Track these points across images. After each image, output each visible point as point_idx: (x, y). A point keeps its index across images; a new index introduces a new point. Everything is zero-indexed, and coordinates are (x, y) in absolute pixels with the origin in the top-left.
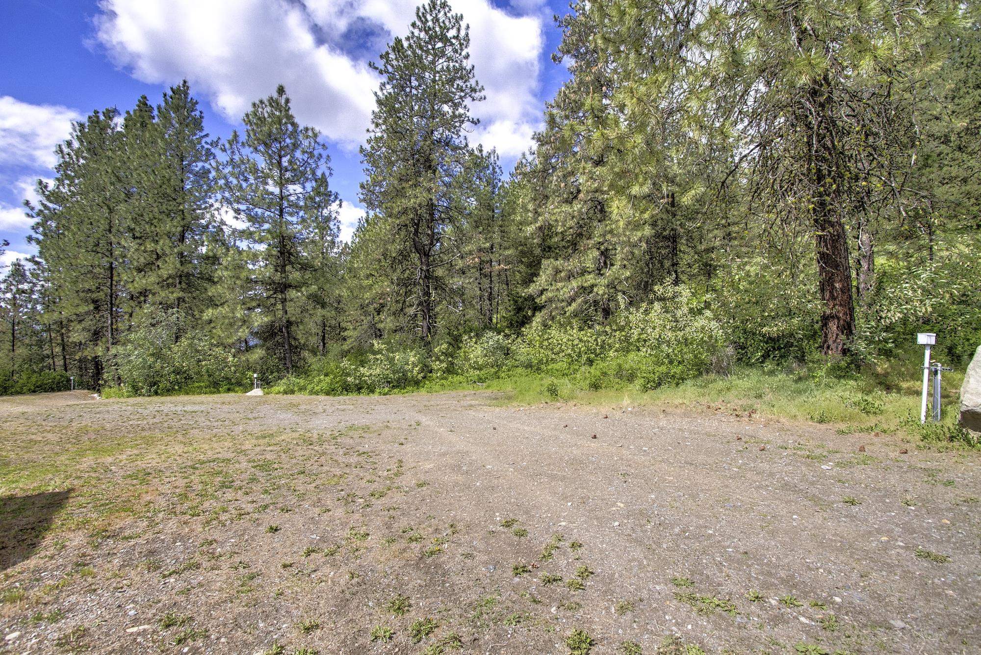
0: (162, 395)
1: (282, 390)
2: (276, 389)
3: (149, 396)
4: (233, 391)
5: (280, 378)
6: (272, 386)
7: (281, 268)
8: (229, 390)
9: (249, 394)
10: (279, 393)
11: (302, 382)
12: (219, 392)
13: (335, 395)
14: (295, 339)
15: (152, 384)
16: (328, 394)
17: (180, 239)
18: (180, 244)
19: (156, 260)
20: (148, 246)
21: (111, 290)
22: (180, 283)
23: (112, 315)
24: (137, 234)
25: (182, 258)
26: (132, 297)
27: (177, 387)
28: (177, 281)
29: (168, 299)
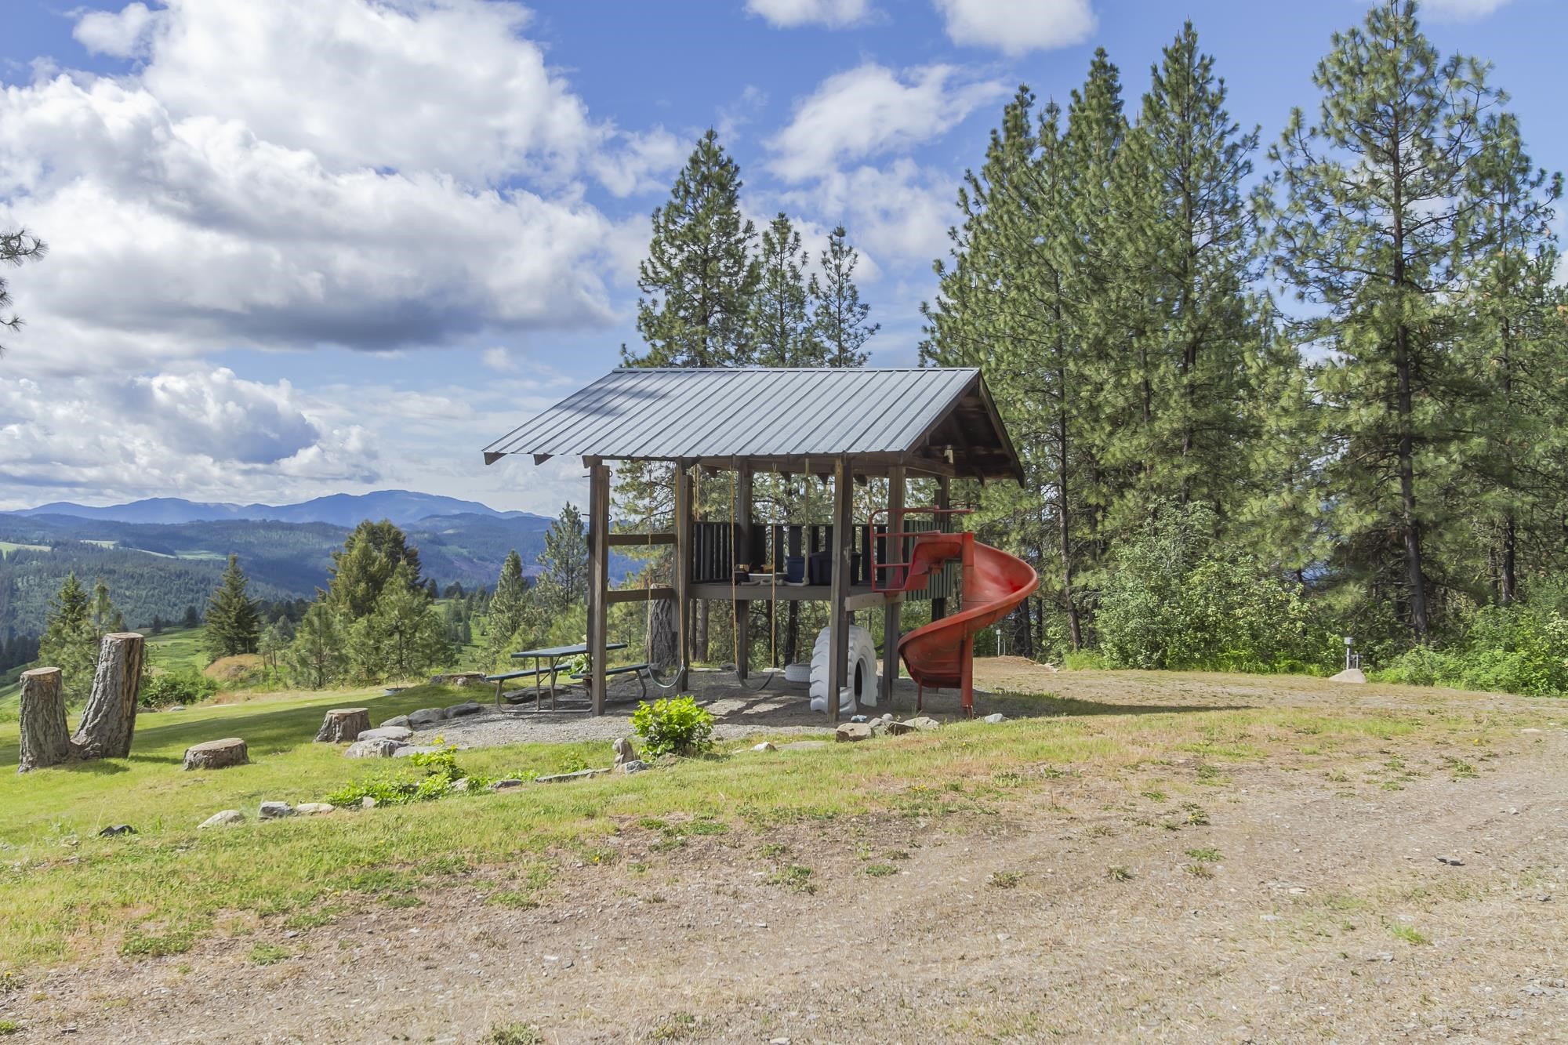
0: (1170, 668)
1: (1404, 675)
2: (1390, 673)
3: (1149, 668)
4: (1301, 670)
5: (1400, 650)
6: (1383, 667)
7: (1400, 399)
8: (1292, 669)
9: (1332, 678)
10: (1399, 680)
11: (1451, 660)
12: (1274, 670)
13: (1530, 693)
14: (1431, 562)
15: (1155, 647)
16: (1511, 689)
17: (1190, 354)
18: (1190, 366)
19: (1145, 402)
20: (1133, 376)
21: (1064, 461)
22: (1190, 445)
23: (1065, 512)
24: (1114, 354)
25: (1192, 393)
26: (1100, 475)
27: (1197, 656)
28: (1185, 441)
29: (1171, 479)
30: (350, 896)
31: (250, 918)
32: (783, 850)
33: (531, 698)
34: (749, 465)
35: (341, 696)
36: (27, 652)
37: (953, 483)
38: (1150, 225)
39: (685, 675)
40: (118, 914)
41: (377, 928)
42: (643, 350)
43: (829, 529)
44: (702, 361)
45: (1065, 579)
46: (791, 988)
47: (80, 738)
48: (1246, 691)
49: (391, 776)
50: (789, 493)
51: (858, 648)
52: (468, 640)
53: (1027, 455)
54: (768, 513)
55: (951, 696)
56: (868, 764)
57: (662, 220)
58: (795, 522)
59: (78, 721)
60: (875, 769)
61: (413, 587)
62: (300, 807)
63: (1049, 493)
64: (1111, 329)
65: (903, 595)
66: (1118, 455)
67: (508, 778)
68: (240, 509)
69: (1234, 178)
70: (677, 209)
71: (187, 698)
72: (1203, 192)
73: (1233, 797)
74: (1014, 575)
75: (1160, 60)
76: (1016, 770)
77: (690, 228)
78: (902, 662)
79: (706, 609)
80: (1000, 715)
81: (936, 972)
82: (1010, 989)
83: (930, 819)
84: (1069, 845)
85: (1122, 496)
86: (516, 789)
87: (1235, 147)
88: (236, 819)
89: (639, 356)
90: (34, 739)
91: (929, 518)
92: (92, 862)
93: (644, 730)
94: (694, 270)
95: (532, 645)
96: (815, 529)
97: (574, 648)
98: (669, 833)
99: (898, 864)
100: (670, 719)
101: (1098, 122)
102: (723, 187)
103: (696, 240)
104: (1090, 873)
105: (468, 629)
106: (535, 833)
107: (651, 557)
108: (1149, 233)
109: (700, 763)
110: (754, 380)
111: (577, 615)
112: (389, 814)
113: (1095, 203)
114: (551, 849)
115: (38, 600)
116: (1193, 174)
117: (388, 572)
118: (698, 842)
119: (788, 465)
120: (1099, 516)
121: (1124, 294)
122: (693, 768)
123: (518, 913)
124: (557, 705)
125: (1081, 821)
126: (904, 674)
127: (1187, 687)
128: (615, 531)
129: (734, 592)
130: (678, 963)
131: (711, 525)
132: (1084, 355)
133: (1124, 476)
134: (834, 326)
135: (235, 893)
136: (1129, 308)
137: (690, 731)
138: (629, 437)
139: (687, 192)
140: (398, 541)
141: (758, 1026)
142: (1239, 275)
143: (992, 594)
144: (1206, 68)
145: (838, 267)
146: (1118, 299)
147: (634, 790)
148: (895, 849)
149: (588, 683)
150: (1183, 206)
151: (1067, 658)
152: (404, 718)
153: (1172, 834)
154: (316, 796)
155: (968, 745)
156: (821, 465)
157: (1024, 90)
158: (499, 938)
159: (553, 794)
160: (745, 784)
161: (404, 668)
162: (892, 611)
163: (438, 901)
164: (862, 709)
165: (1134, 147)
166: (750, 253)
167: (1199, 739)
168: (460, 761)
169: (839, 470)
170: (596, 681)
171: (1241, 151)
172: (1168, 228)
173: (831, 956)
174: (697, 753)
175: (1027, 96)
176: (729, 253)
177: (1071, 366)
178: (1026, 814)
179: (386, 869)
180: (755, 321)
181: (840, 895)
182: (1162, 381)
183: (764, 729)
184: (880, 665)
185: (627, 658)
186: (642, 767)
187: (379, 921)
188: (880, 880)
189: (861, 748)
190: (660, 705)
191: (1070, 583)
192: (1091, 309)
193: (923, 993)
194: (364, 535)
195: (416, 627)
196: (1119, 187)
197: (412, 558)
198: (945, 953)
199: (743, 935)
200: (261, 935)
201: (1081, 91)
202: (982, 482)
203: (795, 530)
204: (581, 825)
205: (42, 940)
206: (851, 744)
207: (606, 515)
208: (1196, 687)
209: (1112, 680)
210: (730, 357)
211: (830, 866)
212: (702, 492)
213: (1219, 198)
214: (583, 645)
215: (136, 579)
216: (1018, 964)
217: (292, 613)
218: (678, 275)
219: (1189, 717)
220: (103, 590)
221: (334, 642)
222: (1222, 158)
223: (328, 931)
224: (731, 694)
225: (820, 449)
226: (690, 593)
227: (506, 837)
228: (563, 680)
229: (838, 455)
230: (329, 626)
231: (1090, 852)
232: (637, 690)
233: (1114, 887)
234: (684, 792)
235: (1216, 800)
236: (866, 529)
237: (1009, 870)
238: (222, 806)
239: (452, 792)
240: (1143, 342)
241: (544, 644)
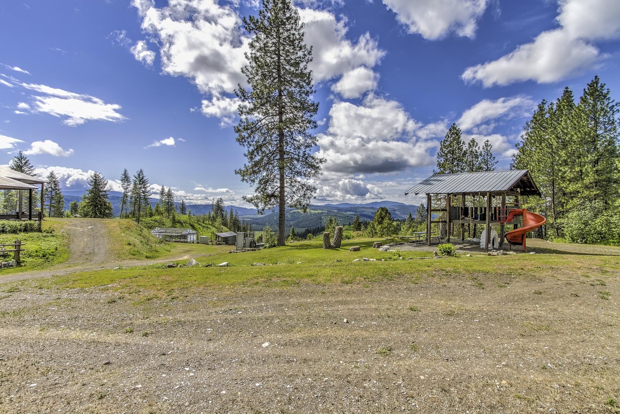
0: (589, 244)
3: (582, 244)
15: (584, 238)
17: (596, 162)
18: (596, 165)
19: (580, 176)
20: (576, 169)
21: (553, 191)
22: (596, 186)
23: (554, 204)
24: (570, 164)
25: (597, 172)
26: (564, 194)
27: (599, 241)
28: (594, 185)
29: (590, 195)
30: (380, 277)
31: (362, 279)
32: (475, 279)
33: (415, 242)
34: (464, 194)
35: (376, 239)
36: (323, 229)
37: (520, 197)
38: (582, 130)
39: (449, 239)
40: (340, 275)
41: (386, 284)
42: (438, 171)
43: (485, 208)
44: (452, 172)
45: (554, 220)
46: (478, 309)
47: (332, 244)
48: (617, 251)
49: (387, 255)
50: (474, 200)
51: (493, 235)
52: (400, 230)
53: (542, 190)
54: (469, 204)
55: (520, 247)
56: (497, 261)
57: (443, 143)
58: (476, 206)
59: (332, 241)
60: (499, 263)
61: (390, 219)
62: (370, 259)
63: (549, 199)
64: (569, 157)
65: (505, 223)
66: (571, 189)
67: (410, 257)
68: (358, 205)
69: (613, 114)
70: (446, 141)
71: (349, 238)
72: (601, 119)
73: (614, 279)
74: (538, 218)
75: (586, 87)
76: (540, 266)
77: (449, 144)
78: (505, 238)
79: (453, 225)
80: (534, 253)
81: (518, 312)
82: (541, 319)
83: (515, 276)
84: (558, 286)
85: (572, 200)
86: (412, 260)
87: (613, 106)
88: (359, 261)
89: (437, 172)
90: (325, 244)
91: (513, 205)
92: (336, 266)
93: (440, 250)
94: (450, 153)
95: (414, 231)
96: (481, 208)
97: (423, 232)
98: (447, 272)
99: (506, 285)
100: (446, 248)
101: (567, 106)
102: (457, 135)
103: (451, 147)
104: (565, 294)
105: (400, 228)
106: (417, 269)
107: (440, 214)
108: (582, 132)
109: (454, 258)
110: (465, 175)
111: (424, 225)
112: (387, 262)
113: (564, 126)
114: (420, 272)
115: (325, 221)
116: (597, 115)
117: (385, 216)
118: (454, 275)
119: (474, 194)
120: (564, 205)
121: (573, 148)
122: (452, 259)
123: (414, 285)
124: (420, 244)
125: (562, 280)
126: (506, 241)
127: (595, 249)
128: (432, 208)
129: (461, 222)
130: (450, 300)
131: (455, 207)
132: (561, 165)
133: (574, 194)
134: (486, 163)
135: (360, 274)
136: (575, 152)
137: (451, 251)
138: (436, 189)
139: (449, 137)
140: (387, 211)
141: (471, 316)
142: (615, 140)
143: (532, 223)
144: (602, 87)
145: (487, 149)
146: (571, 150)
147: (438, 262)
148: (506, 281)
149: (427, 240)
150: (594, 124)
151: (554, 240)
152: (389, 244)
153: (592, 287)
154: (373, 258)
155: (525, 259)
156: (483, 194)
157: (544, 100)
158: (410, 289)
159: (420, 261)
160: (465, 263)
161: (388, 235)
162: (502, 226)
163: (397, 280)
164: (494, 249)
165: (577, 111)
166: (464, 149)
167: (602, 263)
168: (400, 254)
169: (488, 195)
170: (428, 239)
171: (615, 107)
172: (588, 130)
173: (489, 304)
174: (453, 256)
175: (545, 102)
176: (459, 149)
177: (556, 167)
178: (544, 277)
179: (387, 273)
180: (466, 162)
181: (491, 290)
182: (586, 170)
183: (469, 252)
184: (499, 239)
185: (435, 235)
186: (440, 258)
187: (386, 283)
188: (502, 288)
189: (495, 258)
190: (444, 245)
191: (555, 221)
192: (563, 153)
193: (515, 316)
194: (380, 209)
195: (390, 227)
196: (572, 121)
197: (390, 214)
198: (521, 307)
199: (466, 296)
200: (364, 282)
201: (560, 98)
202: (528, 196)
203: (476, 208)
204: (427, 268)
205: (328, 278)
206: (492, 257)
207: (431, 205)
208: (598, 249)
209: (569, 246)
210: (459, 171)
211: (487, 283)
212: (452, 200)
213: (607, 120)
214: (426, 232)
215: (341, 217)
216: (543, 313)
217: (366, 224)
218: (447, 154)
219: (597, 257)
220: (335, 219)
221: (375, 229)
222: (608, 110)
223: (376, 283)
224: (460, 244)
225: (483, 190)
226: (450, 221)
227: (411, 269)
228: (421, 239)
229: (488, 191)
230: (374, 226)
231: (565, 289)
232: (438, 241)
233: (573, 298)
234: (450, 264)
235: (609, 279)
236: (495, 208)
237: (539, 290)
238: (356, 258)
239: (399, 259)
240: (580, 160)
241: (416, 231)
